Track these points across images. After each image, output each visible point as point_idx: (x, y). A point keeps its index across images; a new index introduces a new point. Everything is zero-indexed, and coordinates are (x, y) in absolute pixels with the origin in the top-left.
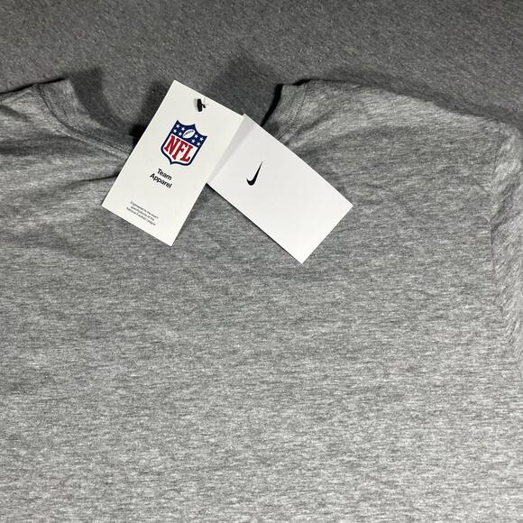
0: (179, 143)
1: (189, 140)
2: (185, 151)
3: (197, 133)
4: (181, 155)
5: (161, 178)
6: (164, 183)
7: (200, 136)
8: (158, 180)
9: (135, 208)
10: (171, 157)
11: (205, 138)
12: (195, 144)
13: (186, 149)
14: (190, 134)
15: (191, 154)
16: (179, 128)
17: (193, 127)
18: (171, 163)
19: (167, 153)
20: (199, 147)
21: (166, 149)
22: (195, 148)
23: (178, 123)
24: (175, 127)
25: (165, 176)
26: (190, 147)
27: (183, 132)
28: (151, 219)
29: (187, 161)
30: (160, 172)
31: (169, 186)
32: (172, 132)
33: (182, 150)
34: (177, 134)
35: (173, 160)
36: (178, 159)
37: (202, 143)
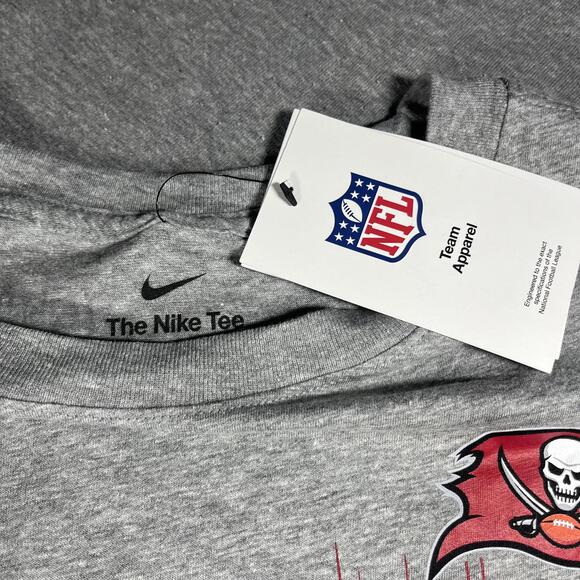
0: (376, 226)
1: (365, 207)
2: (392, 211)
3: (347, 195)
4: (401, 218)
5: (460, 249)
6: (468, 242)
7: (353, 187)
8: (465, 254)
10: (408, 238)
11: (355, 177)
12: (372, 194)
13: (386, 210)
14: (354, 210)
15: (396, 197)
17: (336, 206)
18: (422, 233)
19: (402, 247)
20: (377, 184)
21: (393, 250)
22: (382, 192)
23: (331, 239)
24: (343, 243)
25: (452, 240)
26: (381, 201)
27: (351, 224)
29: (413, 202)
30: (446, 253)
31: (472, 229)
32: (353, 247)
33: (390, 216)
34: (356, 236)
35: (416, 231)
36: (412, 221)
37: (366, 180)
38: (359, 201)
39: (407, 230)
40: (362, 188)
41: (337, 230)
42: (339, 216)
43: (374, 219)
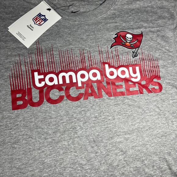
0: (39, 19)
1: (42, 19)
2: (40, 22)
3: (45, 18)
4: (38, 22)
5: (30, 27)
6: (31, 29)
7: (46, 19)
8: (29, 27)
9: (19, 34)
10: (35, 22)
11: (47, 20)
12: (44, 21)
13: (41, 21)
14: (43, 18)
15: (42, 23)
16: (40, 15)
17: (45, 16)
18: (35, 24)
19: (34, 21)
20: (45, 22)
21: (34, 20)
22: (43, 22)
23: (40, 13)
24: (39, 14)
25: (32, 27)
26: (42, 21)
27: (41, 16)
28: (24, 38)
29: (40, 25)
30: (30, 25)
31: (32, 30)
32: (37, 15)
33: (39, 21)
34: (39, 16)
35: (36, 23)
36: (37, 23)
37: (46, 21)
38: (44, 19)
39: (36, 22)
40: (45, 20)
41: (41, 14)
42: (43, 15)
43: (40, 19)
